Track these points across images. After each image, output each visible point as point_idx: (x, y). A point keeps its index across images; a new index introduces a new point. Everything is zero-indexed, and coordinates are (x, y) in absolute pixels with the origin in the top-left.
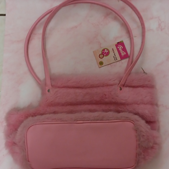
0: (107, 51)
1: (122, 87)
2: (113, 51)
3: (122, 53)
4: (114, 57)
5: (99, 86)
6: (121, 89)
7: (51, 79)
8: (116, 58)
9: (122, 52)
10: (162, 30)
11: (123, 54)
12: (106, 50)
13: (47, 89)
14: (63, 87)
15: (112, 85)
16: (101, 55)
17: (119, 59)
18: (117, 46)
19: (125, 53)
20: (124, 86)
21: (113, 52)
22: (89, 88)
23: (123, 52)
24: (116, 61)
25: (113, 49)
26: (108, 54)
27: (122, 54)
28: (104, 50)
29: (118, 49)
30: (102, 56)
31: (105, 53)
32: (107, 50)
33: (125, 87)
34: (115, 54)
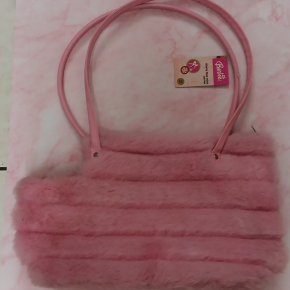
0: (196, 65)
1: (218, 154)
2: (206, 67)
3: (219, 75)
4: (204, 78)
5: (179, 153)
6: (217, 158)
7: (100, 136)
8: (207, 81)
9: (219, 73)
10: (277, 20)
11: (221, 77)
12: (195, 62)
13: (93, 151)
14: (119, 151)
15: (201, 151)
16: (184, 68)
17: (211, 83)
18: (215, 61)
19: (224, 77)
20: (221, 151)
21: (205, 69)
22: (163, 154)
23: (221, 75)
24: (206, 85)
25: (207, 65)
26: (196, 70)
27: (219, 78)
28: (192, 61)
29: (215, 68)
30: (185, 70)
31: (192, 67)
32: (198, 63)
33: (224, 154)
34: (207, 74)
